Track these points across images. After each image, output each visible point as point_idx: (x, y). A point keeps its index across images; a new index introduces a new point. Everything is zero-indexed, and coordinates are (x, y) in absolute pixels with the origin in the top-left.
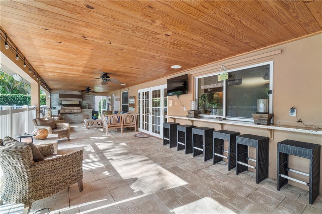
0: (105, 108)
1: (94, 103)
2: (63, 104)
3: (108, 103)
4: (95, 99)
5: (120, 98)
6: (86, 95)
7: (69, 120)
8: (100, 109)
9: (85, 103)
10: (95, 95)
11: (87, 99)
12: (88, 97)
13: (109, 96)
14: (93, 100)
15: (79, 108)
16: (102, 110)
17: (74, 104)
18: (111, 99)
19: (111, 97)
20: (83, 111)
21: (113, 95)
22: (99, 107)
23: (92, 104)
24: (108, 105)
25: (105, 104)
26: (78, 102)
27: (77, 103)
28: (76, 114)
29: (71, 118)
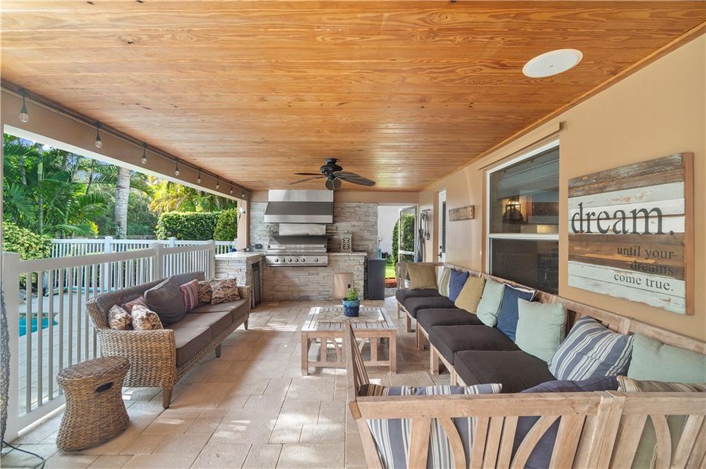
0: (410, 247)
1: (373, 228)
2: (281, 233)
3: (420, 231)
4: (376, 214)
5: (478, 203)
6: (348, 205)
7: (291, 288)
8: (396, 250)
9: (343, 230)
10: (377, 202)
11: (350, 217)
12: (352, 210)
13: (425, 203)
14: (371, 219)
15: (321, 247)
16: (400, 252)
17: (311, 233)
18: (431, 213)
19: (431, 207)
20: (332, 259)
21: (442, 197)
22: (394, 244)
23: (366, 235)
24: (421, 236)
25: (412, 231)
26: (324, 227)
27: (321, 231)
28: (312, 270)
29: (296, 281)
